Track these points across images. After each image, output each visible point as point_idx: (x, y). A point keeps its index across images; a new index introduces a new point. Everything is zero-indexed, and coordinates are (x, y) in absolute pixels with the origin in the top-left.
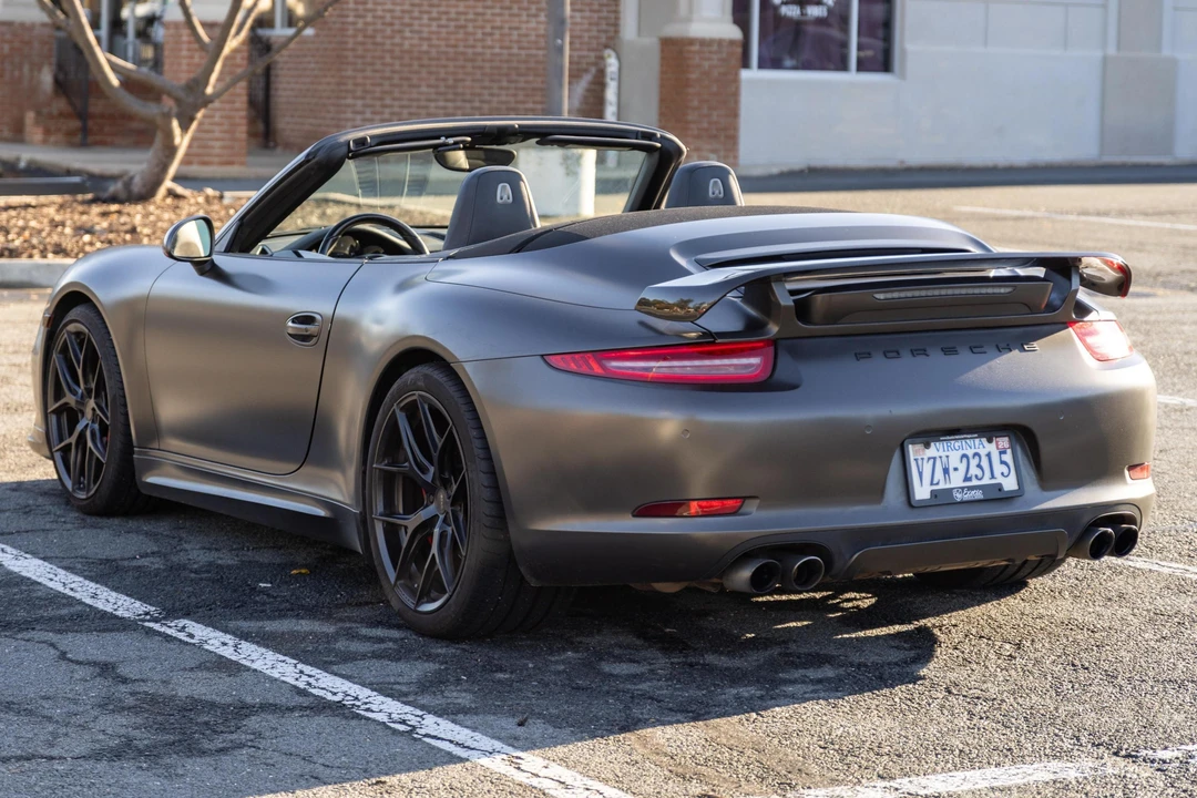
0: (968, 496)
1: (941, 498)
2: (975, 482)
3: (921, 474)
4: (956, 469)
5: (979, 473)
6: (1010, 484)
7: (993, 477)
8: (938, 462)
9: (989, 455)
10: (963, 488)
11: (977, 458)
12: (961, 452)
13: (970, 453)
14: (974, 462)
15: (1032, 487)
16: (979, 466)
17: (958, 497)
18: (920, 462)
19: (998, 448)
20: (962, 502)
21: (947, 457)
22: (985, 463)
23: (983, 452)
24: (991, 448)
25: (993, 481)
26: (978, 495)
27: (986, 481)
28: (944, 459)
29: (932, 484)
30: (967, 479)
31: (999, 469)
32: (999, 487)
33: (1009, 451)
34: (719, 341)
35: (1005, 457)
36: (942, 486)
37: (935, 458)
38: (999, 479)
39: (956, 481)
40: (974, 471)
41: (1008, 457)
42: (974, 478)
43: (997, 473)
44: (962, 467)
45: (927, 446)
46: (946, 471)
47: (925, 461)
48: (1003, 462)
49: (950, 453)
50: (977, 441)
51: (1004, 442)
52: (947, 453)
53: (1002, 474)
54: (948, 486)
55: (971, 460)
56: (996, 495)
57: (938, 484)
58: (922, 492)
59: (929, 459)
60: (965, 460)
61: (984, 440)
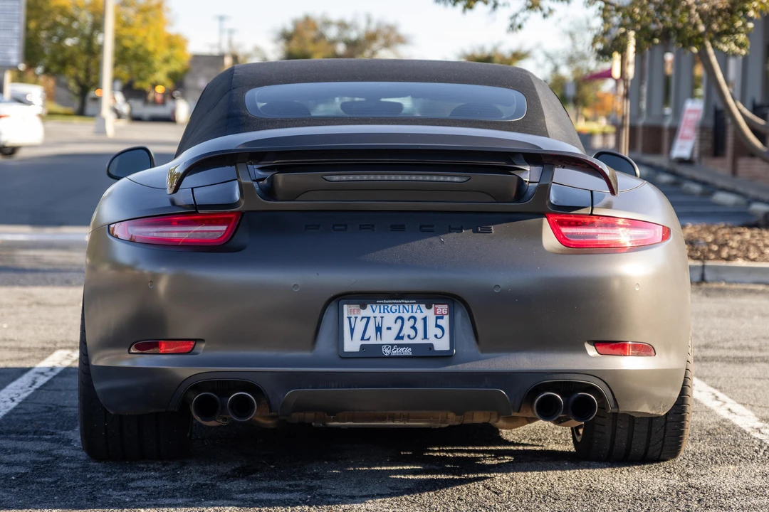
0: (396, 352)
1: (370, 353)
2: (406, 341)
3: (352, 330)
4: (389, 329)
5: (412, 333)
6: (442, 344)
7: (425, 337)
8: (372, 321)
9: (425, 319)
10: (392, 345)
11: (412, 321)
12: (397, 314)
13: (406, 316)
14: (408, 324)
15: (468, 345)
16: (413, 327)
17: (387, 352)
18: (353, 320)
19: (435, 314)
20: (390, 357)
21: (382, 317)
22: (420, 325)
23: (419, 316)
24: (430, 314)
25: (425, 341)
26: (408, 352)
27: (419, 340)
28: (379, 319)
29: (362, 339)
30: (398, 337)
31: (432, 330)
32: (431, 346)
33: (446, 318)
34: (200, 211)
35: (440, 322)
36: (372, 341)
37: (369, 318)
38: (431, 340)
39: (388, 338)
40: (407, 330)
41: (445, 322)
42: (406, 337)
43: (431, 333)
44: (396, 328)
45: (363, 307)
46: (379, 329)
47: (358, 320)
48: (437, 326)
49: (386, 315)
50: (415, 306)
51: (443, 309)
52: (382, 315)
53: (436, 336)
54: (379, 342)
55: (406, 321)
56: (424, 353)
57: (368, 339)
58: (352, 345)
59: (363, 318)
60: (399, 322)
61: (423, 306)
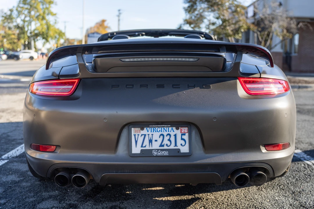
0: (160, 153)
1: (146, 153)
2: (165, 147)
3: (136, 142)
4: (156, 141)
5: (169, 143)
6: (185, 149)
7: (176, 145)
8: (147, 137)
9: (175, 135)
10: (158, 150)
11: (168, 136)
12: (160, 133)
13: (165, 134)
14: (166, 138)
15: (199, 151)
16: (169, 140)
17: (155, 153)
18: (137, 136)
19: (181, 132)
20: (157, 156)
21: (152, 135)
22: (173, 139)
23: (172, 134)
24: (178, 132)
25: (176, 148)
26: (166, 153)
27: (172, 147)
28: (150, 136)
29: (142, 146)
30: (161, 145)
31: (180, 142)
32: (179, 150)
33: (187, 134)
35: (184, 137)
36: (147, 148)
37: (145, 135)
38: (179, 147)
39: (156, 146)
40: (166, 142)
41: (186, 137)
42: (165, 145)
43: (179, 144)
44: (160, 140)
45: (142, 129)
46: (150, 141)
47: (140, 136)
48: (182, 139)
49: (154, 133)
50: (170, 128)
51: (185, 130)
52: (152, 133)
53: (181, 145)
54: (151, 148)
56: (176, 154)
57: (145, 147)
58: (136, 150)
59: (142, 135)
60: (162, 137)
61: (174, 128)
